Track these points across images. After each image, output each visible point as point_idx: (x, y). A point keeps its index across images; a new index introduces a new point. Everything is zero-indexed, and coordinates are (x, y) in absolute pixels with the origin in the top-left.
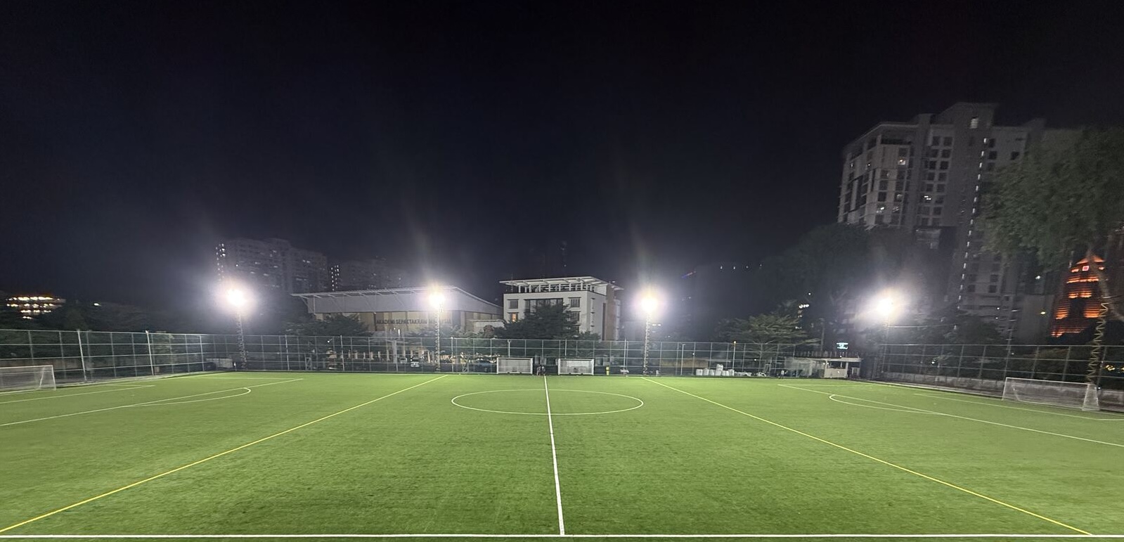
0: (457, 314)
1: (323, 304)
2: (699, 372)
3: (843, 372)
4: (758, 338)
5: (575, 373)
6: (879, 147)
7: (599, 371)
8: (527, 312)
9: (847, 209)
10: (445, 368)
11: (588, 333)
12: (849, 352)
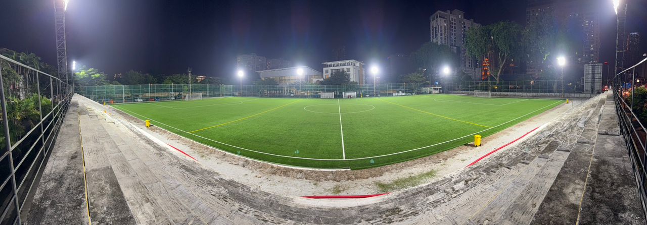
0: (307, 76)
1: (265, 74)
2: (394, 94)
3: (437, 92)
4: (411, 81)
5: (349, 97)
6: (439, 18)
7: (358, 96)
8: (332, 74)
9: (433, 38)
10: (302, 96)
11: (353, 82)
12: (438, 86)
